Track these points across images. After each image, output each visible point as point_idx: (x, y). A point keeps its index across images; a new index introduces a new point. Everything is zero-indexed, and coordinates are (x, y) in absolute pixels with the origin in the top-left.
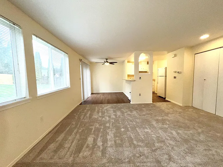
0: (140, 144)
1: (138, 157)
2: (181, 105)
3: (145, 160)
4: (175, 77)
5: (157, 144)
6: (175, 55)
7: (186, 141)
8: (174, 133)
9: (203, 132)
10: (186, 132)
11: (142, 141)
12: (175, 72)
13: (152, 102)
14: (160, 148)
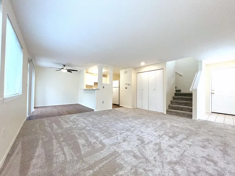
0: (123, 131)
1: (127, 137)
2: (131, 108)
3: (131, 137)
4: (126, 88)
5: (132, 129)
6: (126, 72)
7: (143, 124)
8: (136, 122)
9: (148, 118)
10: (141, 120)
11: (123, 130)
12: (127, 84)
13: (112, 109)
14: (134, 130)
